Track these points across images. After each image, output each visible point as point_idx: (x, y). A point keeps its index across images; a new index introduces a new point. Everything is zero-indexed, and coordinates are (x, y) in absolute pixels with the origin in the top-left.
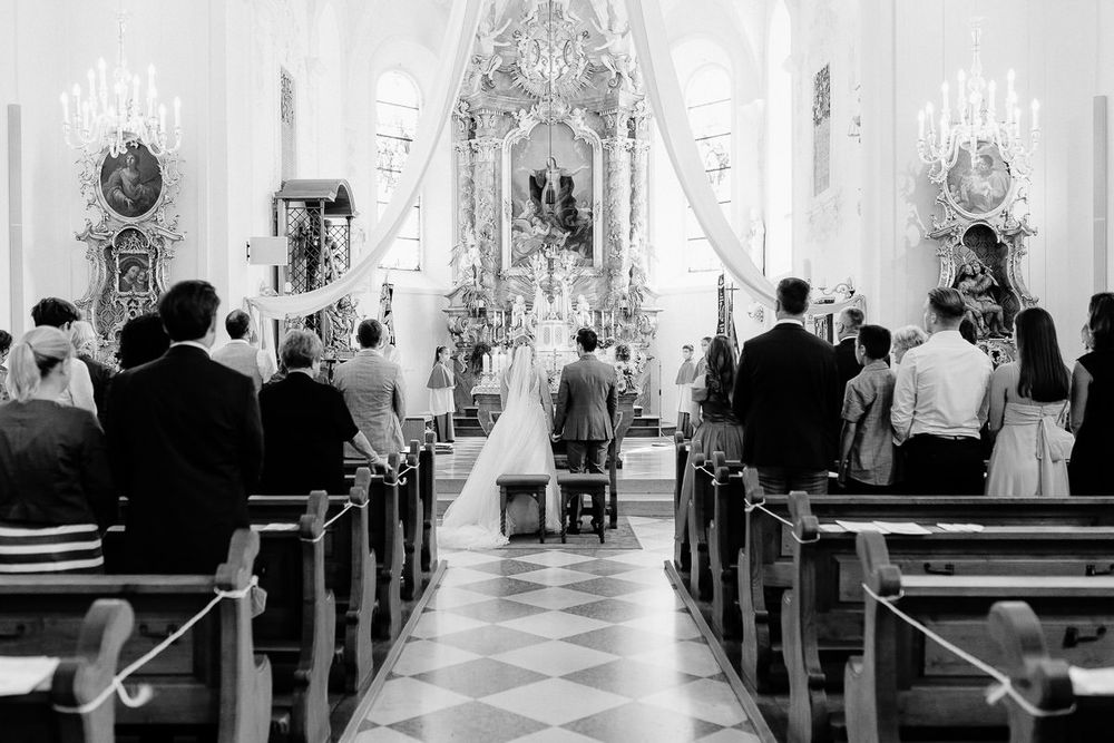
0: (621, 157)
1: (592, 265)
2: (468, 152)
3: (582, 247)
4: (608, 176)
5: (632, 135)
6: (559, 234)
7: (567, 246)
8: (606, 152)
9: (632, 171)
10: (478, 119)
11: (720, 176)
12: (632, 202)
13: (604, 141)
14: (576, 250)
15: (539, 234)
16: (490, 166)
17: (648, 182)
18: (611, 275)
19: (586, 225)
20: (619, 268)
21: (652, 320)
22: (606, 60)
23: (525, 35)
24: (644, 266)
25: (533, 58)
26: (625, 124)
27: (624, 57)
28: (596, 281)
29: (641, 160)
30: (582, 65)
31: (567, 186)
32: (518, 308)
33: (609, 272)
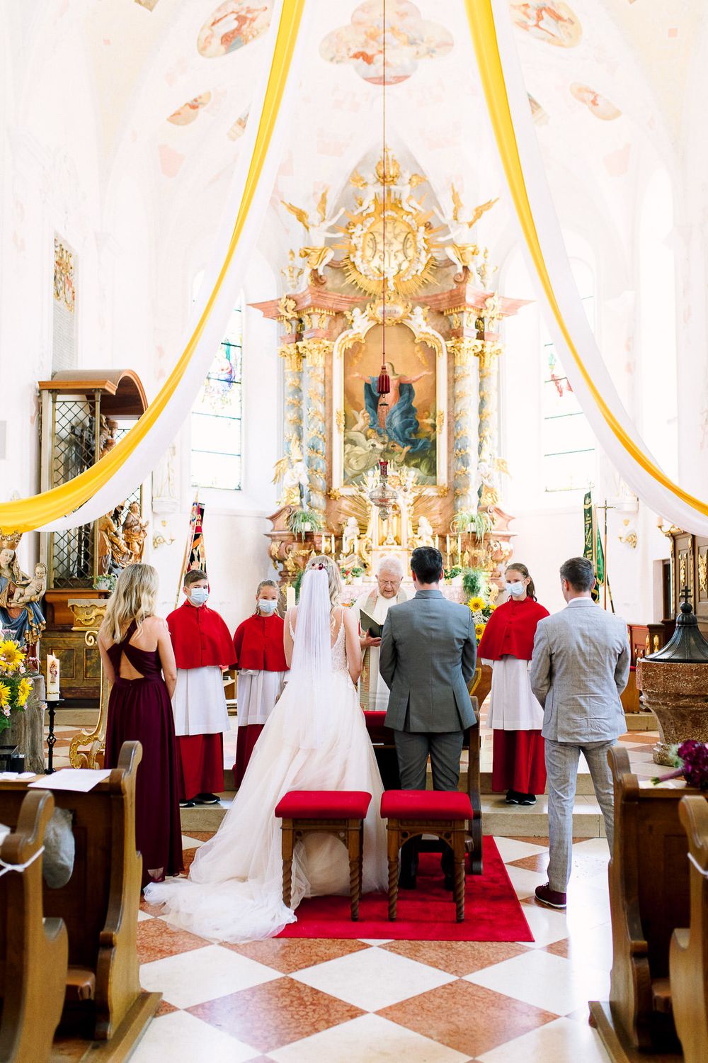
0: (468, 363)
1: (435, 483)
2: (295, 357)
3: (425, 463)
4: (454, 381)
7: (406, 461)
9: (482, 377)
10: (306, 320)
12: (481, 412)
13: (450, 343)
14: (417, 466)
15: (376, 448)
16: (320, 371)
18: (455, 495)
20: (467, 487)
21: (505, 545)
22: (451, 253)
23: (359, 226)
25: (369, 252)
26: (473, 324)
27: (472, 249)
28: (440, 502)
29: (491, 364)
31: (407, 394)
32: (351, 531)
33: (454, 492)
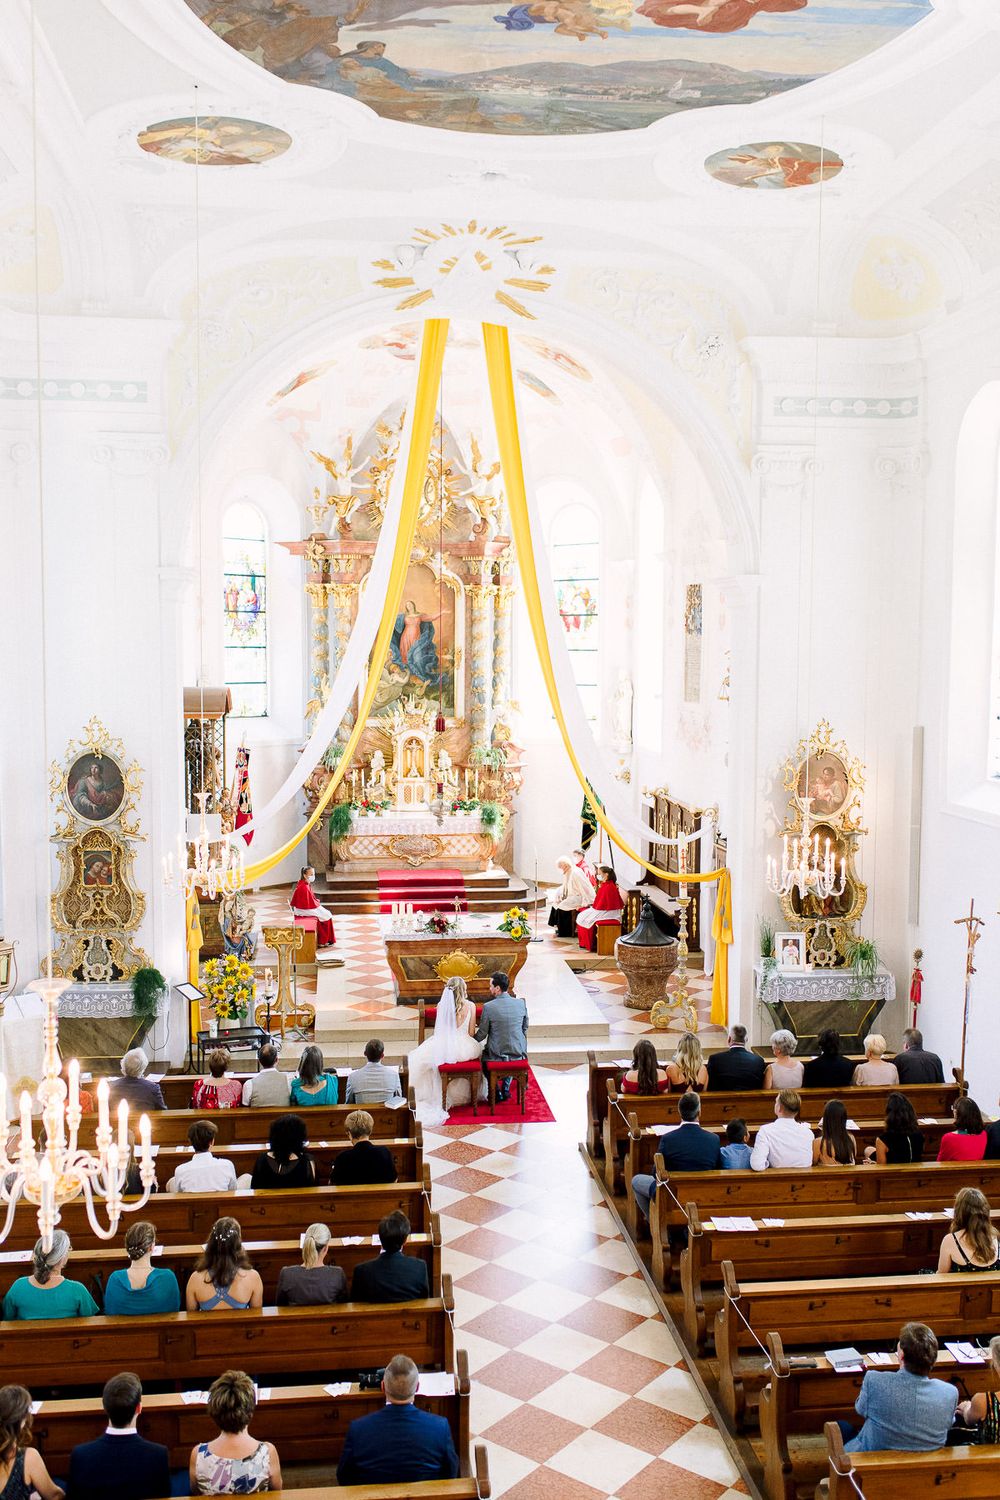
0: (485, 604)
1: (453, 715)
2: (321, 596)
3: (443, 696)
4: (471, 622)
5: (496, 581)
6: (418, 682)
7: (427, 695)
8: (470, 599)
9: (497, 617)
10: (333, 562)
11: (586, 622)
12: (495, 650)
13: (468, 587)
14: (435, 699)
15: (397, 682)
16: (347, 612)
17: (511, 628)
18: (472, 728)
19: (447, 673)
20: (483, 721)
21: (517, 777)
22: (470, 504)
23: (384, 473)
24: (509, 723)
26: (489, 571)
27: (490, 502)
28: (457, 732)
29: (504, 603)
30: (445, 507)
31: (427, 631)
32: (377, 761)
33: (471, 725)
